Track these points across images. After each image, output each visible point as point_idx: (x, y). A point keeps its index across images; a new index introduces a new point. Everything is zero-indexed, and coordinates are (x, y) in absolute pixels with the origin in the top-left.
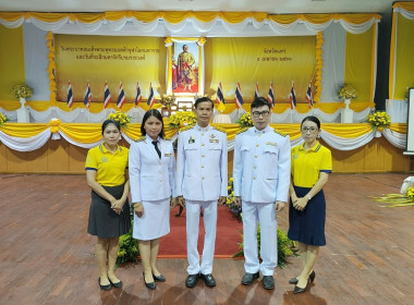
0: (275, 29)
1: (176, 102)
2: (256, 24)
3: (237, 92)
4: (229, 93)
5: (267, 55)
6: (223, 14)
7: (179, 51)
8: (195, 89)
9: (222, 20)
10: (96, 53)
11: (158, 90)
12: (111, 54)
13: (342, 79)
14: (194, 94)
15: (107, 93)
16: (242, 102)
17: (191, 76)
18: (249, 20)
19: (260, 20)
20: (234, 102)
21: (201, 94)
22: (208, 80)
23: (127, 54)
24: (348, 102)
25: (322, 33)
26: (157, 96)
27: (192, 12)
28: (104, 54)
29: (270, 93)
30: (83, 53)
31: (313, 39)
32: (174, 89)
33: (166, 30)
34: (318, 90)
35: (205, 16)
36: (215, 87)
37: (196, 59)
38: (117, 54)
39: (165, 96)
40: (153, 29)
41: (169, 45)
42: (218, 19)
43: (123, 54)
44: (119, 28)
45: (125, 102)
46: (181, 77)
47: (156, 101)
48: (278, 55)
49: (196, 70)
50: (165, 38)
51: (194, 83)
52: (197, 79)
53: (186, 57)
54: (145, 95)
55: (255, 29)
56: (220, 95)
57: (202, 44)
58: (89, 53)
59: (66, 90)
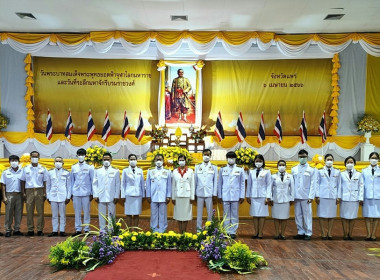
0: (284, 51)
1: (168, 135)
2: (261, 46)
3: (239, 123)
4: (229, 125)
5: (276, 81)
6: (223, 34)
7: (173, 75)
8: (192, 118)
9: (223, 42)
10: (80, 79)
11: (150, 121)
12: (96, 79)
13: (363, 109)
14: (189, 125)
15: (91, 124)
16: (244, 135)
17: (187, 105)
18: (253, 41)
19: (266, 41)
20: (235, 134)
21: (198, 125)
22: (206, 109)
23: (114, 79)
24: (368, 135)
25: (339, 56)
26: (147, 127)
27: (188, 32)
28: (90, 79)
29: (278, 124)
30: (65, 78)
31: (328, 63)
32: (167, 119)
33: (159, 52)
34: (335, 121)
35: (203, 36)
36: (213, 116)
37: (193, 83)
38: (103, 79)
39: (157, 127)
40: (144, 51)
41: (161, 69)
42: (218, 40)
43: (110, 79)
44: (105, 50)
45: (111, 133)
46: (175, 107)
47: (146, 133)
48: (287, 81)
49: (193, 98)
50: (157, 61)
51: (190, 112)
52: (194, 108)
53: (182, 83)
54: (134, 126)
55: (261, 51)
56: (219, 126)
57: (199, 67)
58: (72, 79)
59: (45, 119)
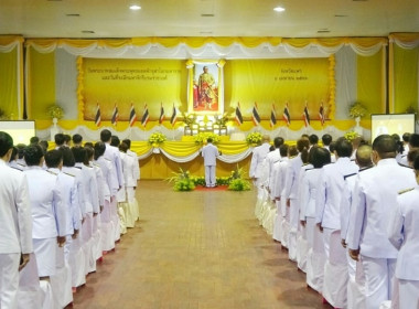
0: (290, 52)
1: (197, 121)
2: (271, 49)
3: (254, 111)
4: (246, 112)
5: (285, 75)
6: (241, 39)
7: (199, 72)
8: (215, 107)
9: (240, 45)
10: (121, 74)
11: (180, 109)
12: (134, 74)
13: (355, 98)
14: (214, 113)
16: (259, 120)
17: (211, 96)
18: (264, 44)
19: (275, 44)
20: (252, 120)
21: (221, 113)
22: (227, 99)
23: (150, 75)
24: (358, 120)
25: (334, 55)
26: (179, 114)
27: (212, 38)
28: (129, 75)
29: (286, 111)
30: (108, 74)
31: (326, 60)
32: (195, 107)
33: (188, 53)
34: (333, 108)
35: (224, 41)
36: (234, 105)
37: (216, 79)
38: (140, 74)
39: (187, 115)
40: (177, 53)
41: (190, 66)
42: (236, 44)
43: (146, 75)
45: (149, 120)
46: (201, 97)
47: (178, 120)
48: (295, 75)
49: (216, 90)
50: (186, 61)
51: (214, 101)
52: (217, 98)
53: (207, 78)
54: (168, 114)
55: (272, 52)
56: (238, 113)
57: (221, 65)
58: (114, 74)
